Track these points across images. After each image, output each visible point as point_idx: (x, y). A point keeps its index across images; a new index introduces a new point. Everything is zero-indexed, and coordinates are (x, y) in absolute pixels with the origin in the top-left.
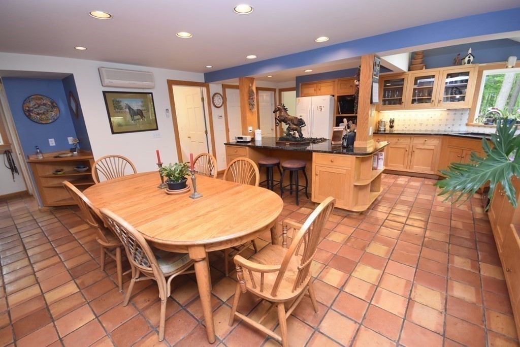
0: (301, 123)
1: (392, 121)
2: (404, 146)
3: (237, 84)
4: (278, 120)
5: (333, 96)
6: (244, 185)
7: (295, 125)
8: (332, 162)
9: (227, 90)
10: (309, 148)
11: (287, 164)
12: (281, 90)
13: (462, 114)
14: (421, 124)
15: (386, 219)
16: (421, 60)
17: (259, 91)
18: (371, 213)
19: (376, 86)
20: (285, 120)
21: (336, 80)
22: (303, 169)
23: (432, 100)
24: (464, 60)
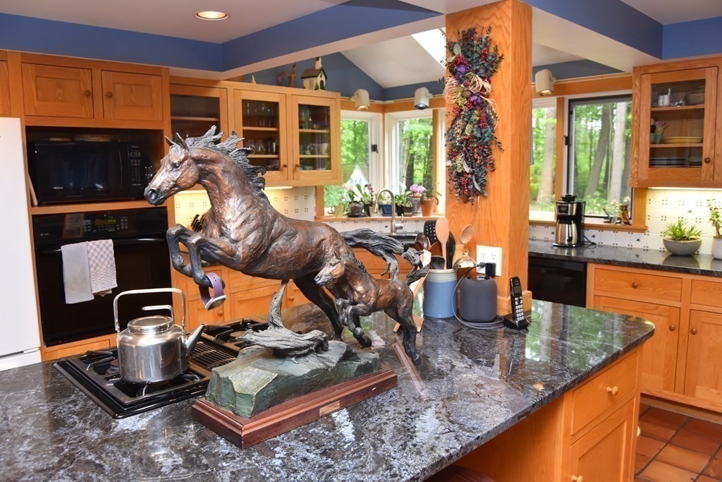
13: (306, 197)
23: (282, 164)
24: (314, 79)
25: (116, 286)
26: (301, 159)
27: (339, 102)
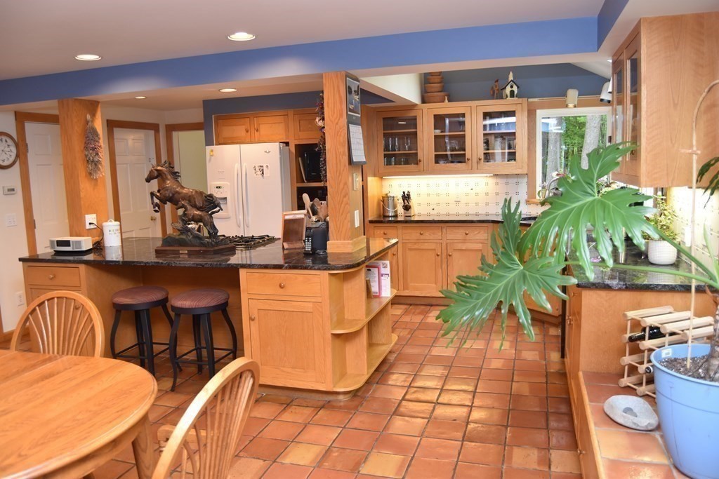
0: (211, 204)
1: (406, 197)
2: (432, 246)
3: (56, 112)
4: (157, 197)
5: (287, 144)
6: (65, 358)
7: (199, 209)
8: (281, 287)
9: (30, 127)
10: (234, 260)
11: (184, 301)
12: (171, 128)
13: (517, 183)
14: (457, 202)
15: (403, 399)
16: (439, 85)
17: (115, 129)
18: (374, 391)
19: (357, 132)
20: (174, 199)
21: (291, 112)
22: (223, 308)
23: (467, 158)
24: (505, 91)
26: (486, 154)
27: (525, 106)
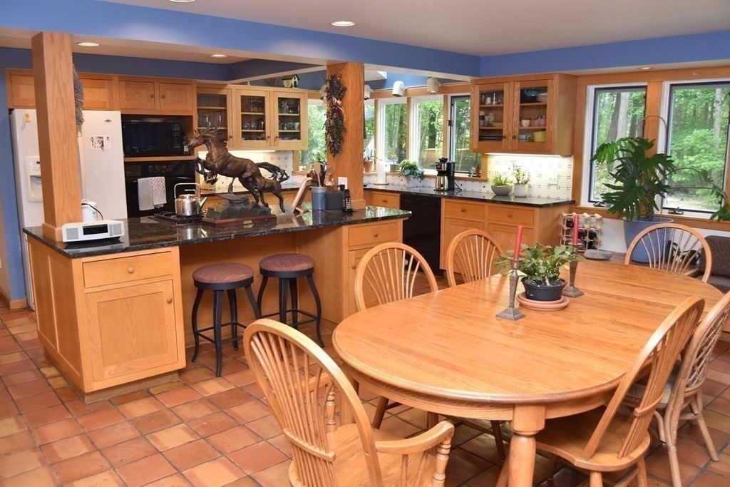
8: (375, 236)
21: (115, 77)
23: (267, 136)
24: (290, 81)
25: (166, 202)
26: (280, 133)
27: (306, 95)
